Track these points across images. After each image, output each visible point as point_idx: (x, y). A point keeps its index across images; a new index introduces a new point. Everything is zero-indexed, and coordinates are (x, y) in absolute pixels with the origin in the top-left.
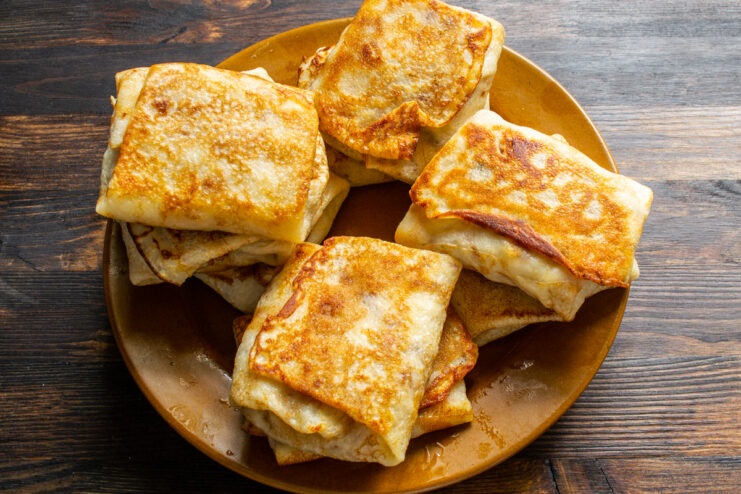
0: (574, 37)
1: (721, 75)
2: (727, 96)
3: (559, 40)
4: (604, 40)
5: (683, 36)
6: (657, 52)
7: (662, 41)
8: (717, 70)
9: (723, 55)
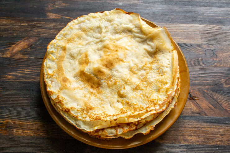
0: (142, 4)
1: (181, 16)
2: (182, 21)
3: (137, 4)
4: (150, 5)
5: (171, 5)
6: (164, 9)
7: (165, 6)
8: (180, 14)
9: (182, 10)
